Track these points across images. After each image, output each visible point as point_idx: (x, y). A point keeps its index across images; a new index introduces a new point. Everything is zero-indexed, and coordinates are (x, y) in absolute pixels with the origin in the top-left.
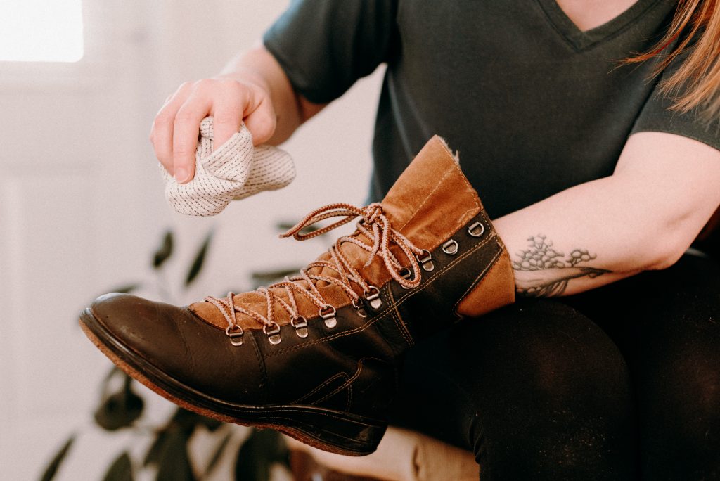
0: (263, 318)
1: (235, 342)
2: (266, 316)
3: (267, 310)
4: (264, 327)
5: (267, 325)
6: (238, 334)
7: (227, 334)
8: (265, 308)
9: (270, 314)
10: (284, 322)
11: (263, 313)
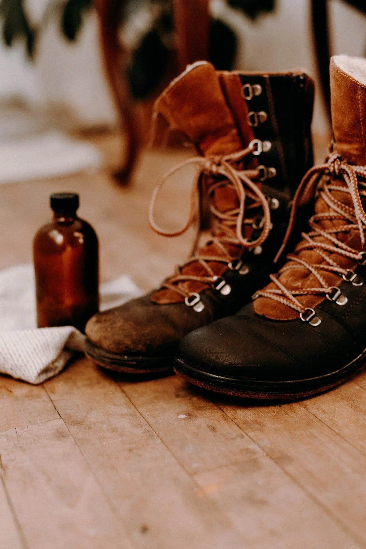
0: (321, 290)
1: (315, 323)
2: (322, 287)
3: (319, 281)
4: (327, 296)
5: (328, 293)
6: (312, 315)
7: (303, 320)
8: (316, 279)
9: (323, 283)
10: (339, 282)
11: (317, 285)
